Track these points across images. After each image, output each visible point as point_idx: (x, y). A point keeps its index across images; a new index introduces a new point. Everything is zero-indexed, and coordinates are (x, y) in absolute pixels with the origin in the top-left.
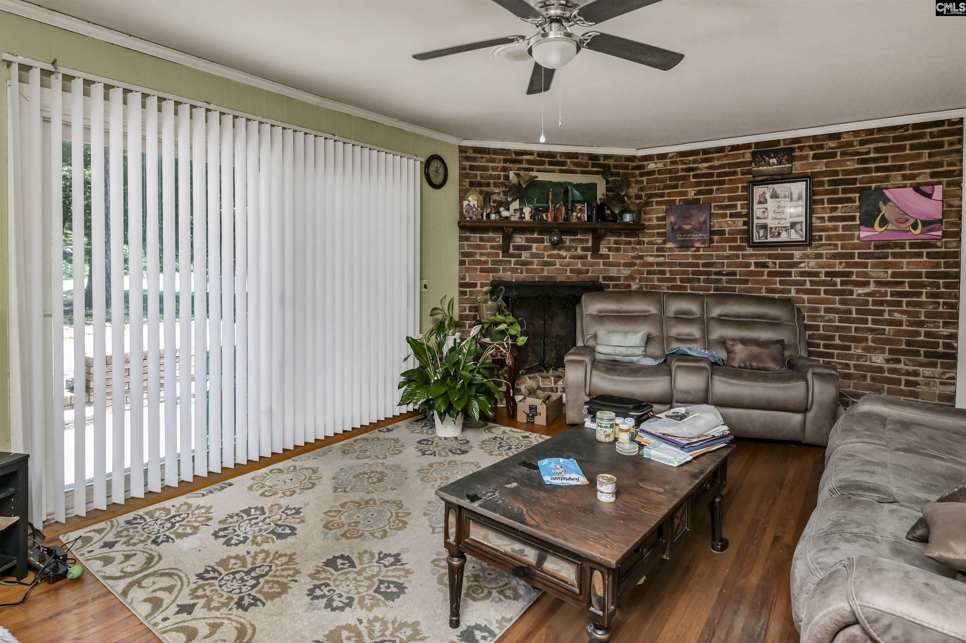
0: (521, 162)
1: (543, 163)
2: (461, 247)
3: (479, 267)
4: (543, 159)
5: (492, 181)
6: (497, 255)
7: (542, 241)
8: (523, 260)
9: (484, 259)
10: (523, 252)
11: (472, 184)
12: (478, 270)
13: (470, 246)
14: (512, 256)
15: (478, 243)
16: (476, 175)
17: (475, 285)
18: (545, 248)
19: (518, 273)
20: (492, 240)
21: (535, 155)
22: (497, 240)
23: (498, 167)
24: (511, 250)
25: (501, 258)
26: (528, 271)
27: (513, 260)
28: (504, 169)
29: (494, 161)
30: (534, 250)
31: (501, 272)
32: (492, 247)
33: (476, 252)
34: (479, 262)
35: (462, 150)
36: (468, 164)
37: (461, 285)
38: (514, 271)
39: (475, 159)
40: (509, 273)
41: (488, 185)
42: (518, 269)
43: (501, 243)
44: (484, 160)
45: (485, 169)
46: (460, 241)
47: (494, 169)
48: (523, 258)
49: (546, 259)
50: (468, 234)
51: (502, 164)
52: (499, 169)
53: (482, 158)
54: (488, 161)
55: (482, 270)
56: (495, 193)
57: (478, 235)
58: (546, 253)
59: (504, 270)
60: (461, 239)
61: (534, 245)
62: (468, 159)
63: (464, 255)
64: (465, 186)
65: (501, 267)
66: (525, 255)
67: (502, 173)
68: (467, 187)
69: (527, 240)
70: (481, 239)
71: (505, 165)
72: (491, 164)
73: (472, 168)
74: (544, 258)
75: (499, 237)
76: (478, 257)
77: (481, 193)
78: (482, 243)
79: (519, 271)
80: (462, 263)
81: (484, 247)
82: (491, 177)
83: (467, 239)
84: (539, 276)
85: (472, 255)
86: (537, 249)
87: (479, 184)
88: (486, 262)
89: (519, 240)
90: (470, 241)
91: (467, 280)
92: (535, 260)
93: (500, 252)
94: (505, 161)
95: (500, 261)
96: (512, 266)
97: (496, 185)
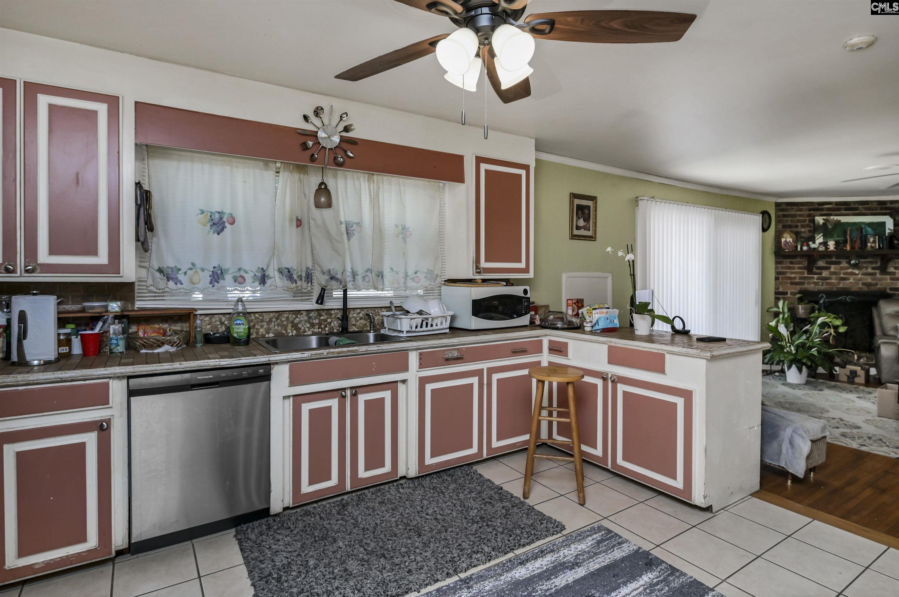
0: (822, 210)
1: (839, 209)
2: (776, 268)
3: (789, 281)
4: (840, 207)
5: (799, 224)
6: (803, 273)
7: (839, 263)
8: (824, 277)
9: (793, 276)
10: (823, 271)
11: (784, 227)
12: (789, 283)
13: (782, 268)
14: (816, 274)
15: (789, 265)
16: (787, 221)
17: (786, 293)
18: (842, 268)
19: (819, 285)
20: (800, 263)
21: (834, 204)
22: (804, 263)
23: (804, 214)
24: (815, 270)
25: (806, 275)
26: (828, 284)
27: (816, 276)
28: (809, 215)
29: (801, 210)
30: (832, 270)
31: (806, 285)
32: (799, 268)
33: (787, 272)
34: (790, 278)
35: (777, 205)
36: (781, 213)
37: (776, 293)
38: (816, 284)
39: (787, 210)
40: (813, 285)
41: (797, 226)
42: (819, 282)
43: (806, 265)
44: (794, 210)
45: (794, 216)
46: (776, 264)
47: (801, 216)
48: (824, 275)
49: (842, 275)
50: (781, 260)
51: (807, 212)
52: (805, 216)
53: (793, 209)
54: (797, 211)
55: (792, 283)
56: (802, 232)
57: (788, 260)
58: (842, 272)
59: (809, 283)
60: (777, 263)
61: (833, 266)
62: (782, 210)
63: (778, 273)
64: (779, 228)
65: (806, 281)
66: (825, 274)
67: (807, 218)
68: (781, 228)
69: (827, 263)
70: (791, 263)
71: (809, 212)
72: (799, 213)
73: (784, 216)
74: (840, 274)
75: (805, 261)
76: (788, 275)
77: (792, 231)
78: (792, 265)
79: (820, 284)
80: (777, 279)
81: (794, 268)
82: (799, 221)
83: (781, 263)
84: (836, 288)
85: (784, 273)
86: (834, 268)
87: (790, 227)
88: (795, 278)
89: (821, 263)
90: (783, 264)
91: (781, 290)
92: (834, 277)
93: (806, 271)
94: (810, 210)
95: (806, 277)
96: (815, 280)
97: (802, 226)
